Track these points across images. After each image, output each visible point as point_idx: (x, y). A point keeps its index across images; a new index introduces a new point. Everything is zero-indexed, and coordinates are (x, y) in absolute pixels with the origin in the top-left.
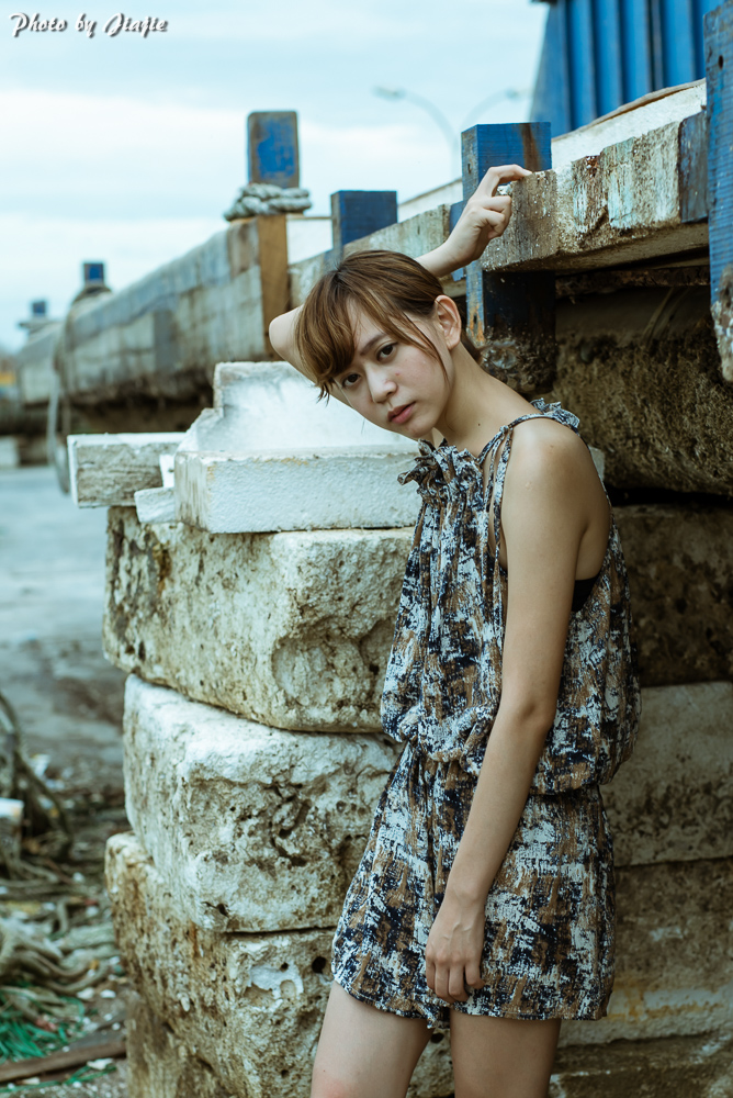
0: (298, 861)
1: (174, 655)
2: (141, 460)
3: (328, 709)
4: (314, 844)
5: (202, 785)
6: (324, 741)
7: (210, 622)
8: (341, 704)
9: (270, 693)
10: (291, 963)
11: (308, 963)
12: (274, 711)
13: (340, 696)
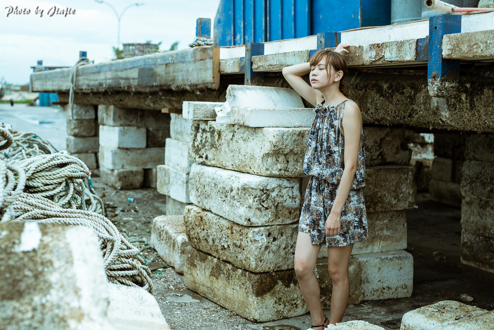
0: (267, 209)
1: (221, 158)
2: (209, 108)
3: (277, 171)
4: (271, 204)
5: (244, 189)
6: (275, 179)
7: (237, 150)
8: (280, 170)
9: (261, 167)
10: (264, 234)
11: (267, 234)
12: (262, 172)
13: (279, 168)
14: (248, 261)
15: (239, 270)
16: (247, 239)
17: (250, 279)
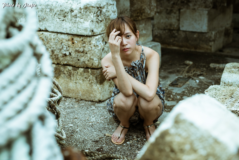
0: (101, 21)
4: (103, 18)
5: (86, 8)
11: (102, 40)
14: (92, 61)
15: (80, 69)
16: (91, 45)
17: (93, 74)
